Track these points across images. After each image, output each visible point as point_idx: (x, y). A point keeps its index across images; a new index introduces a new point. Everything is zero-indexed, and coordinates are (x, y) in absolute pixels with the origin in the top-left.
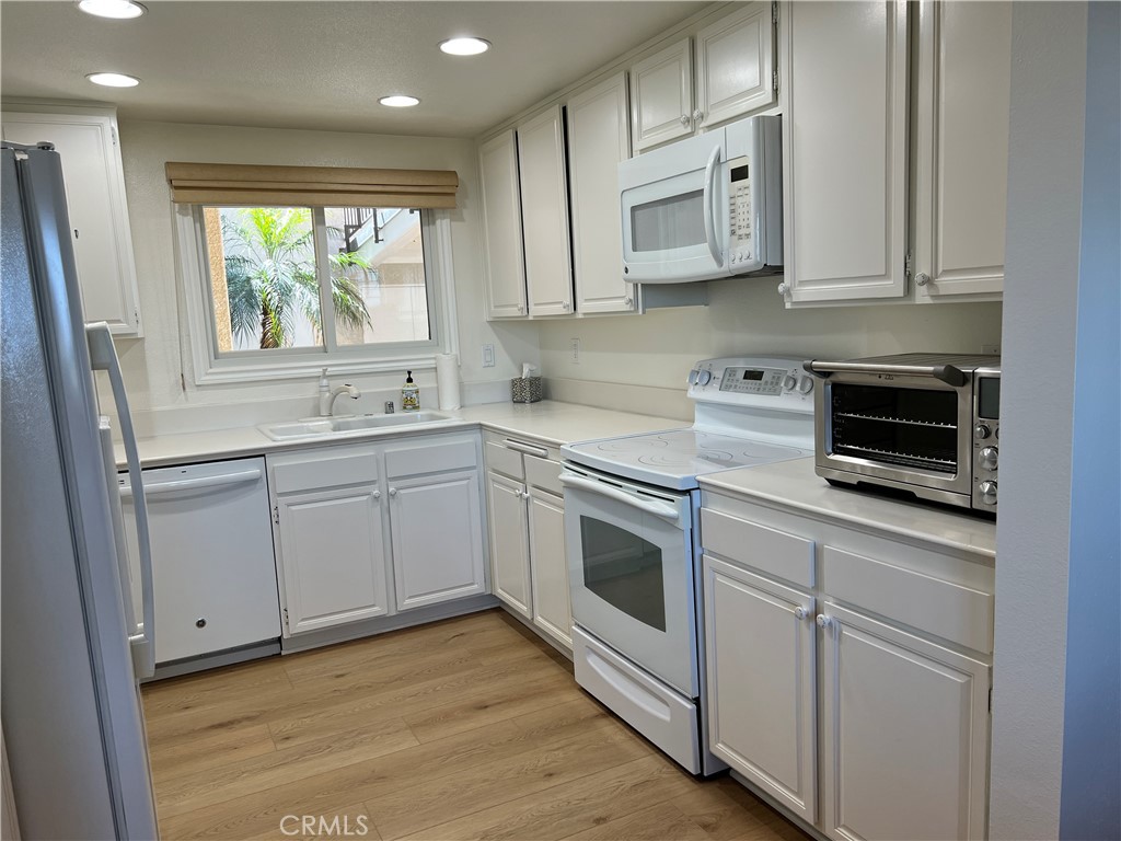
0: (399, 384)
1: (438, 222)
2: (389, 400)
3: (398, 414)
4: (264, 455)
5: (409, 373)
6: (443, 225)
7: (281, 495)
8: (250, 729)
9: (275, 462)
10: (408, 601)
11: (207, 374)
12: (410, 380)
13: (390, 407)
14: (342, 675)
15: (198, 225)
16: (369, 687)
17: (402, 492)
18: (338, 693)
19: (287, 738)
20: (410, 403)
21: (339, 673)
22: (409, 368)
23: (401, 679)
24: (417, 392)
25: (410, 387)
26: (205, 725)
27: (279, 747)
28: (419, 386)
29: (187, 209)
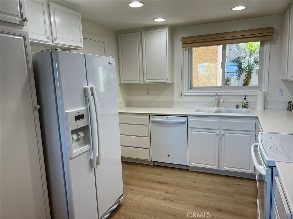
0: (242, 100)
1: (265, 45)
2: (237, 104)
3: (240, 109)
4: (187, 116)
5: (245, 96)
6: (267, 46)
7: (190, 128)
8: (164, 186)
9: (190, 119)
10: (225, 168)
11: (187, 93)
12: (245, 99)
13: (237, 107)
14: (196, 182)
15: (190, 53)
16: (198, 188)
17: (227, 134)
18: (190, 187)
19: (168, 193)
20: (245, 106)
21: (196, 181)
22: (245, 94)
23: (208, 190)
24: (247, 103)
25: (245, 101)
26: (158, 181)
27: (164, 194)
28: (248, 101)
29: (187, 49)
